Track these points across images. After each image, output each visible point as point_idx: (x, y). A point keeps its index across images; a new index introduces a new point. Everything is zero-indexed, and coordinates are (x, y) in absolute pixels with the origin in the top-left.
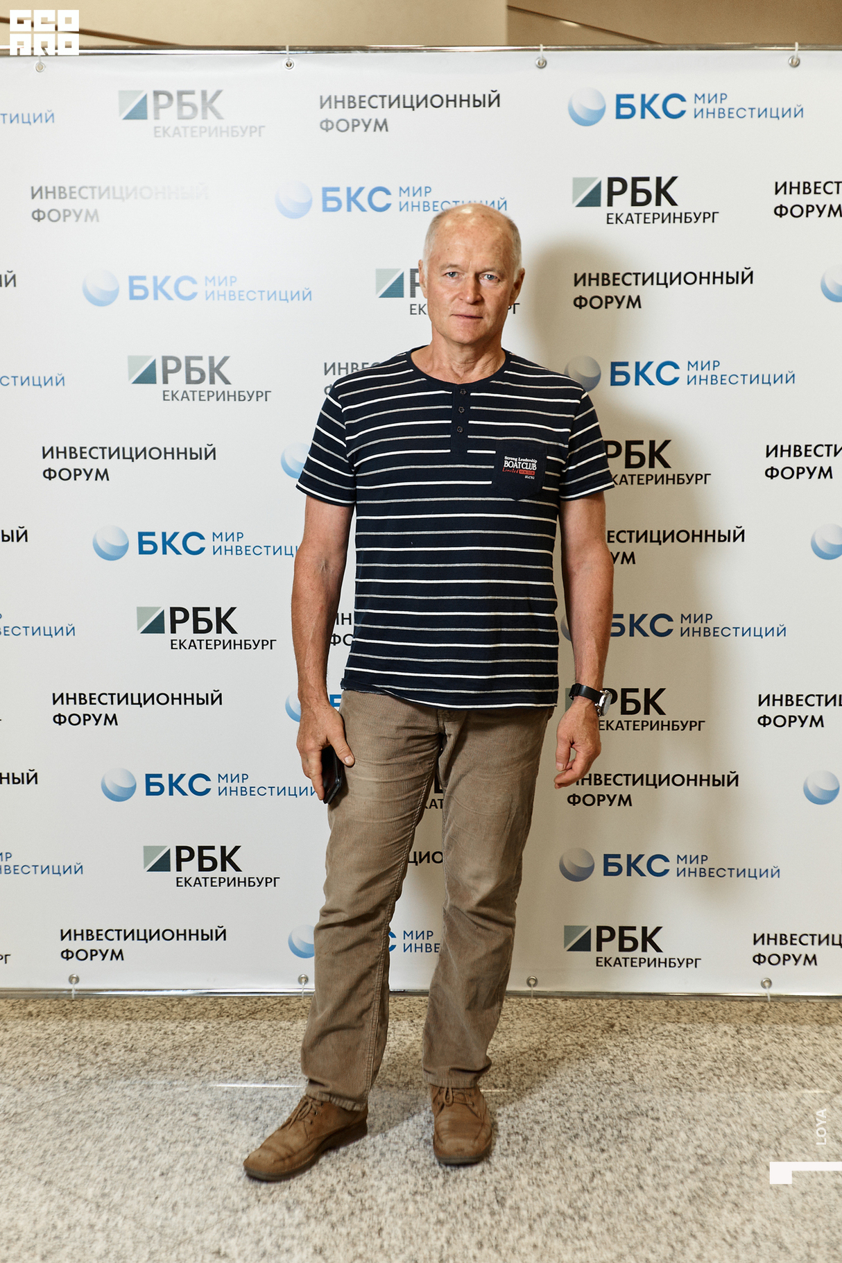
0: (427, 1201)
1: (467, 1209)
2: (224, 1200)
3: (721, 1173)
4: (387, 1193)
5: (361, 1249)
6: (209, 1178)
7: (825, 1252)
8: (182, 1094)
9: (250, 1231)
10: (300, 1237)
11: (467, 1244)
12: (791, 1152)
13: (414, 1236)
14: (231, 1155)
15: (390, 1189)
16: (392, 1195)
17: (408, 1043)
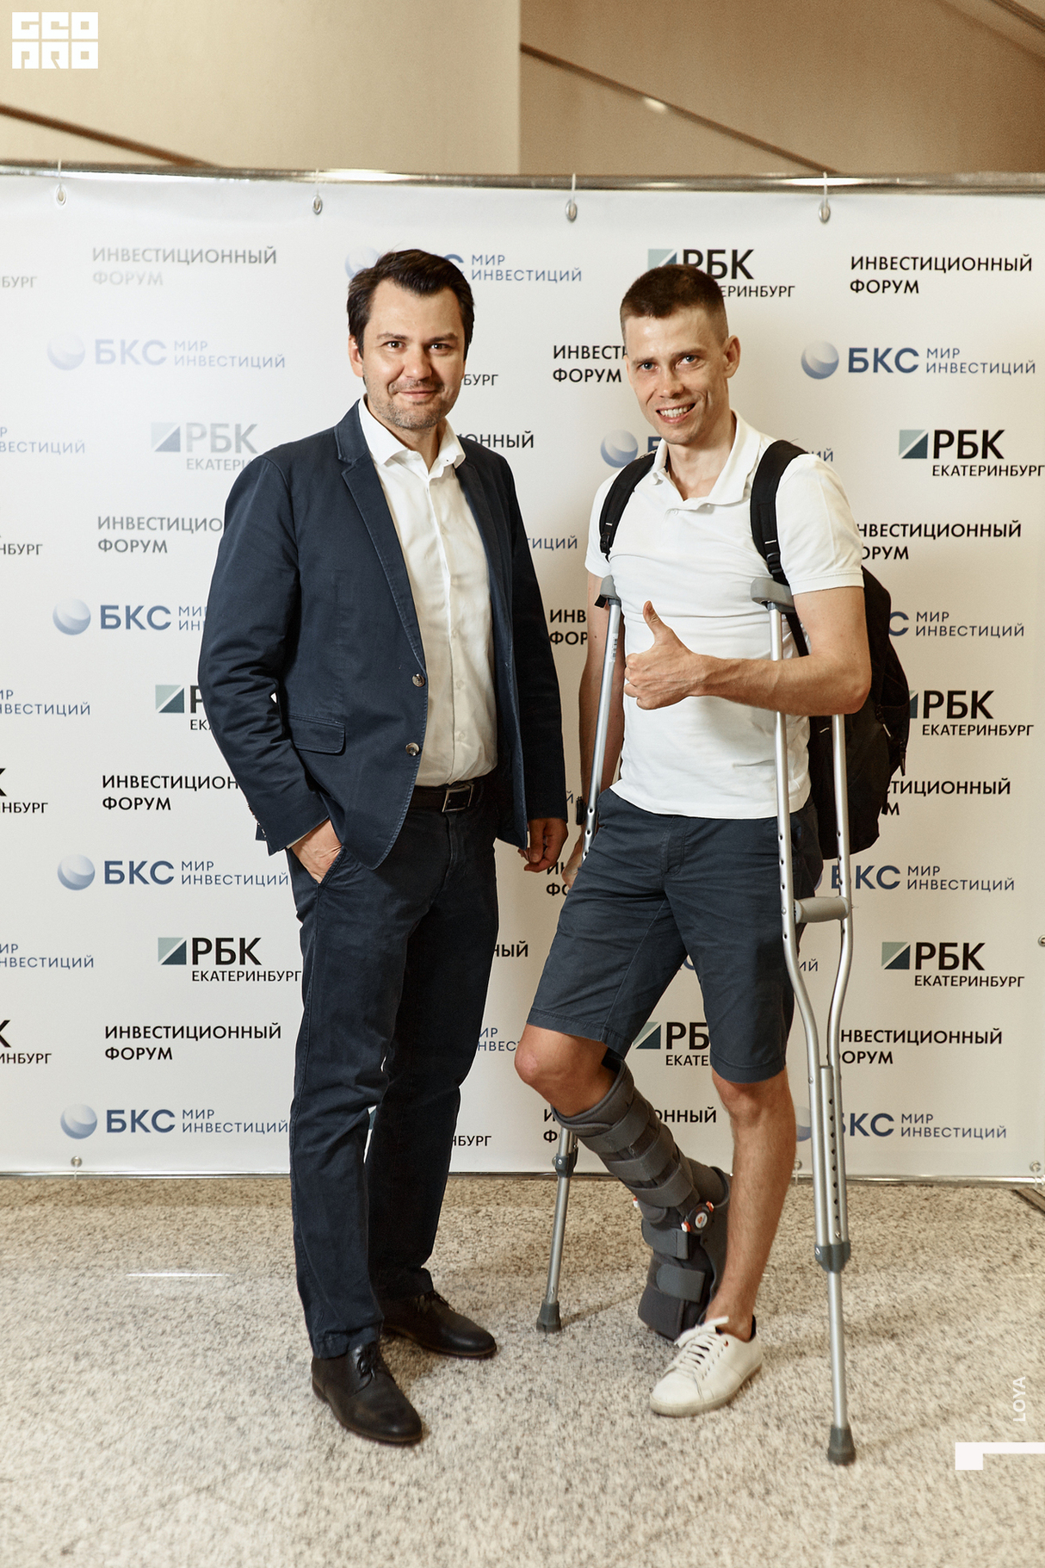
0: (217, 1355)
1: (254, 1364)
2: (16, 1349)
3: (524, 1340)
4: (180, 1348)
5: (133, 1393)
6: (8, 1331)
7: (594, 1409)
8: (9, 1261)
9: (31, 1376)
10: (77, 1382)
11: (241, 1391)
12: (604, 1324)
13: (191, 1383)
14: (37, 1313)
15: (185, 1345)
16: (184, 1350)
17: (259, 1222)
